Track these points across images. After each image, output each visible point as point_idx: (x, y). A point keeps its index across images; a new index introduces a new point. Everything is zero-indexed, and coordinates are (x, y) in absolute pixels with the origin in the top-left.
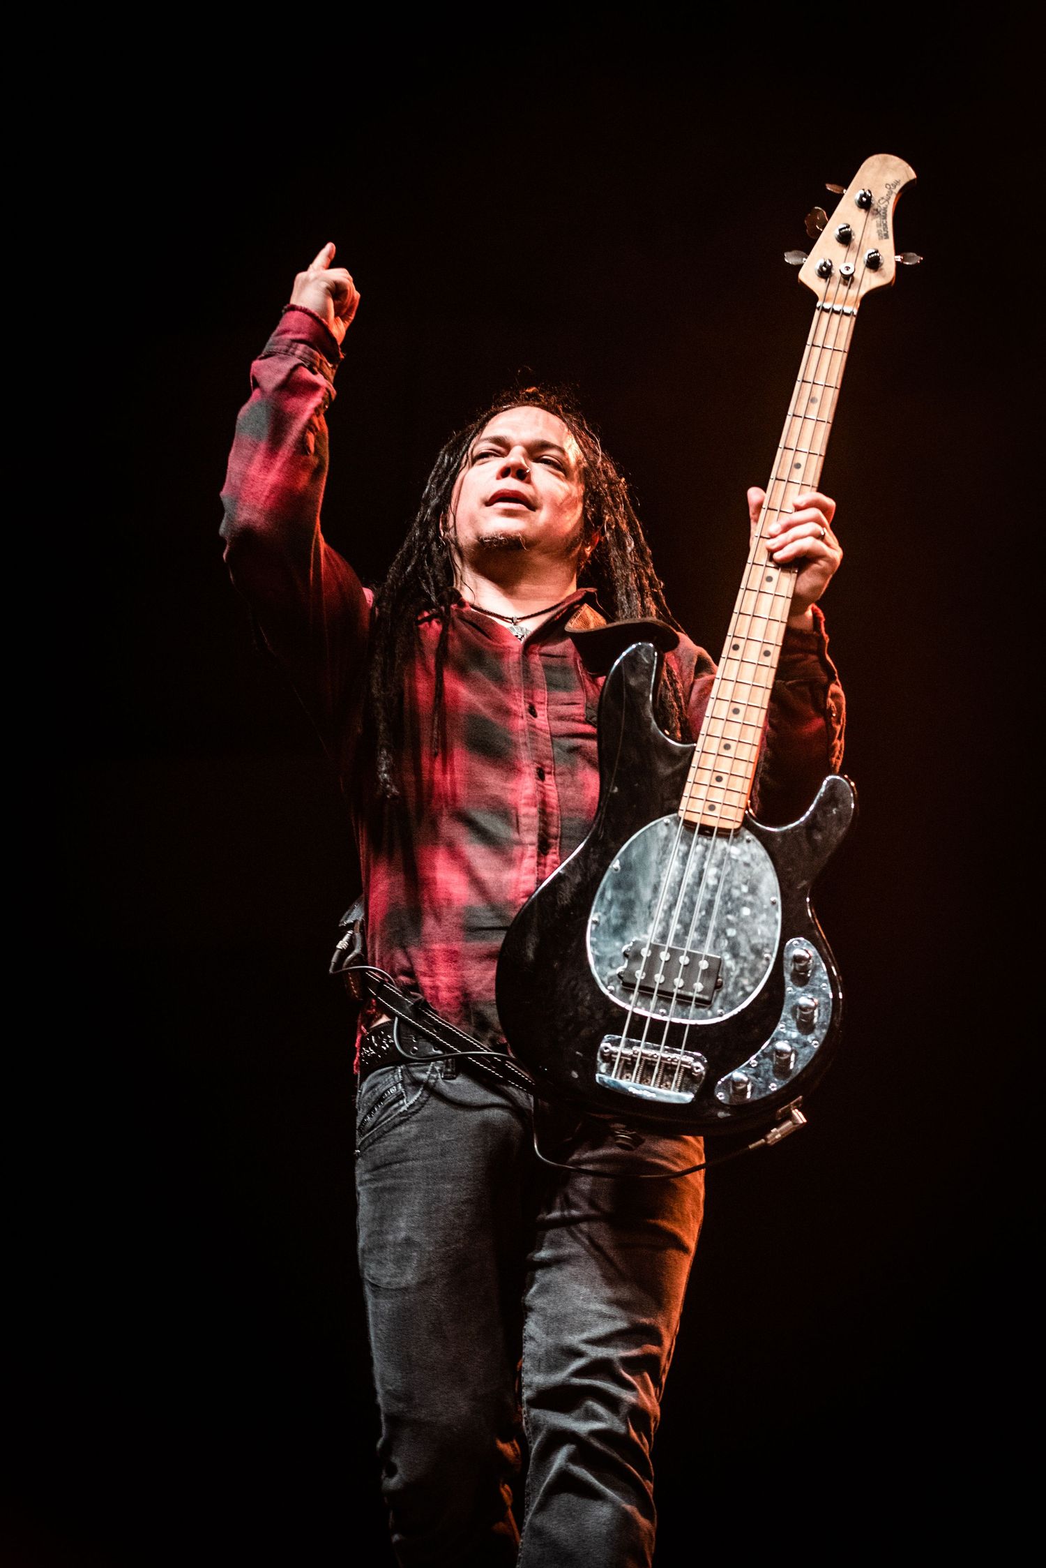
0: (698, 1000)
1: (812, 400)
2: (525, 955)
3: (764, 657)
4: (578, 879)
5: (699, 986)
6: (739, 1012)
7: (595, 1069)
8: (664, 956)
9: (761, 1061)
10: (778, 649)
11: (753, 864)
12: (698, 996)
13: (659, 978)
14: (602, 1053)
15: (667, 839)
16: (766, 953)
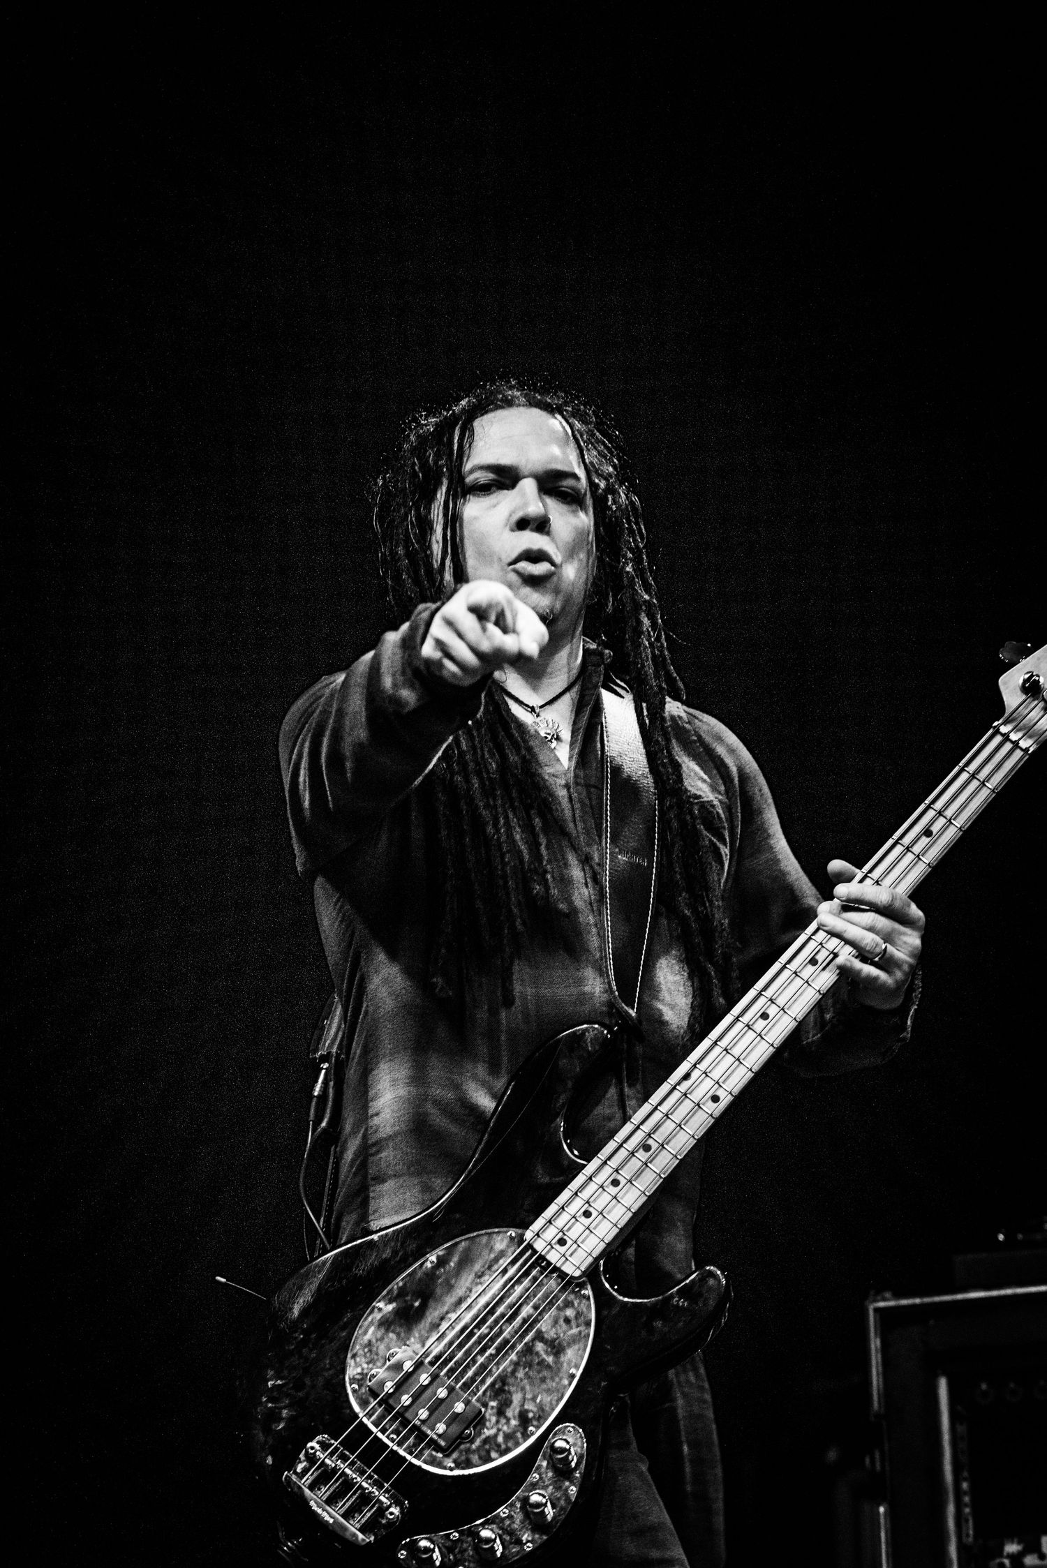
0: (432, 1441)
1: (927, 832)
2: (291, 1309)
3: (710, 1101)
4: (387, 1254)
5: (441, 1427)
6: (469, 1474)
7: (291, 1466)
8: (424, 1378)
9: (464, 1538)
10: (730, 1098)
11: (573, 1323)
12: (435, 1437)
13: (406, 1399)
14: (307, 1452)
15: (502, 1254)
16: (532, 1425)
